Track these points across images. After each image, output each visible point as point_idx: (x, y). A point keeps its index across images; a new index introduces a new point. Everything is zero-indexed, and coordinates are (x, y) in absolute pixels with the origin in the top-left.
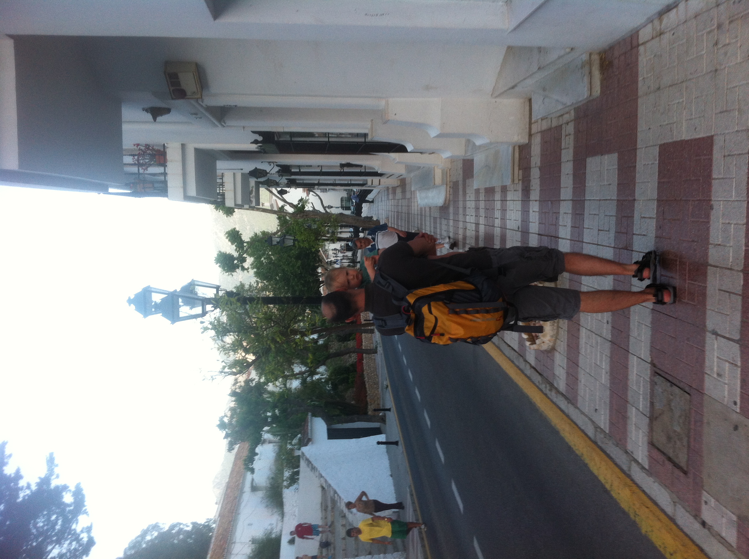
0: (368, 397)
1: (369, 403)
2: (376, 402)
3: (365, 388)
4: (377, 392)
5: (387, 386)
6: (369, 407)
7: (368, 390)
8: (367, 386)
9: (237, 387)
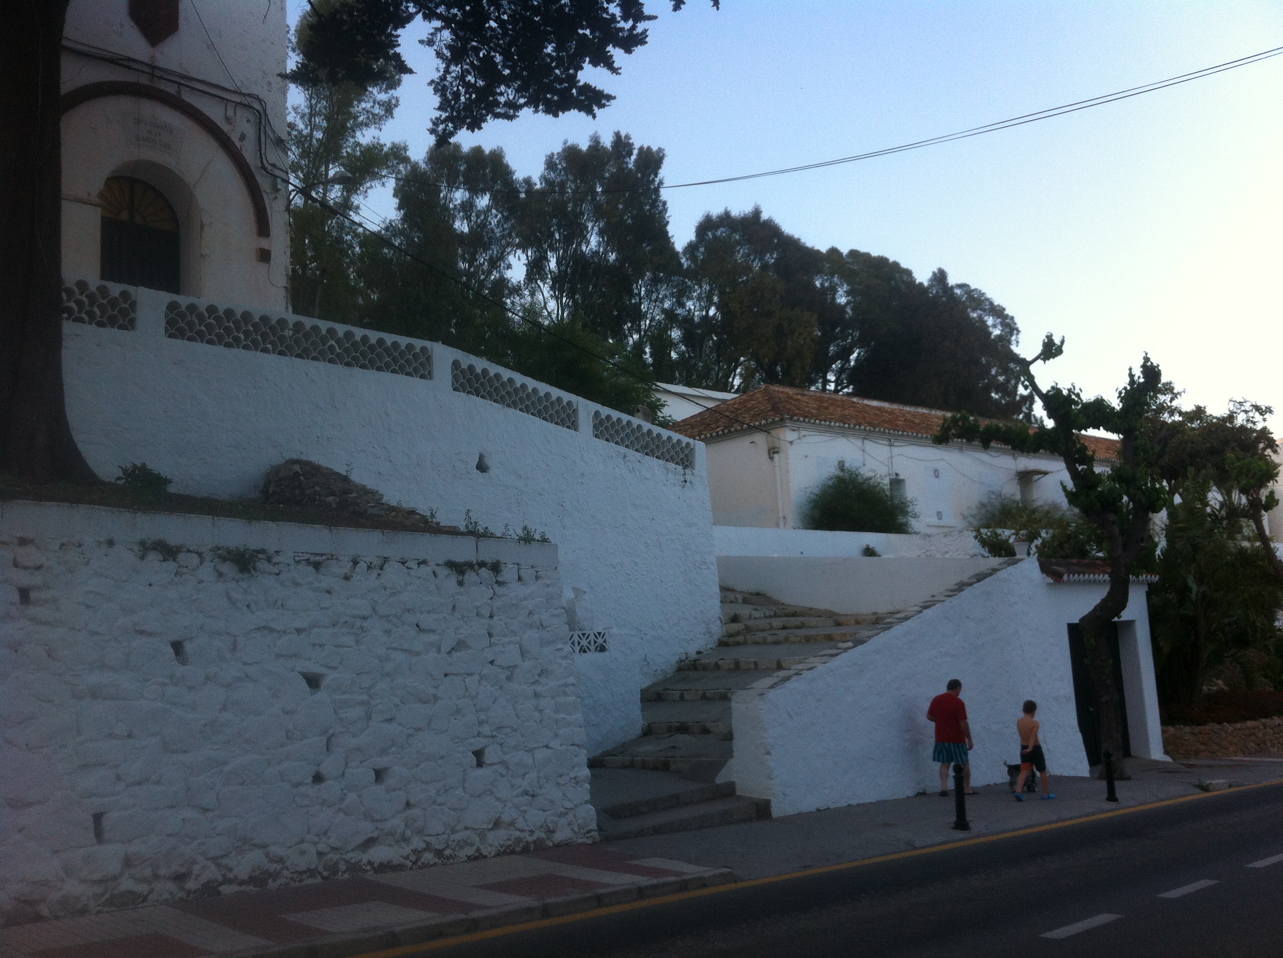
0: (1216, 727)
1: (1196, 729)
2: (1202, 748)
3: (1245, 719)
4: (1231, 749)
5: (1205, 789)
6: (1187, 729)
7: (1238, 725)
8: (1250, 723)
9: (1251, 414)
